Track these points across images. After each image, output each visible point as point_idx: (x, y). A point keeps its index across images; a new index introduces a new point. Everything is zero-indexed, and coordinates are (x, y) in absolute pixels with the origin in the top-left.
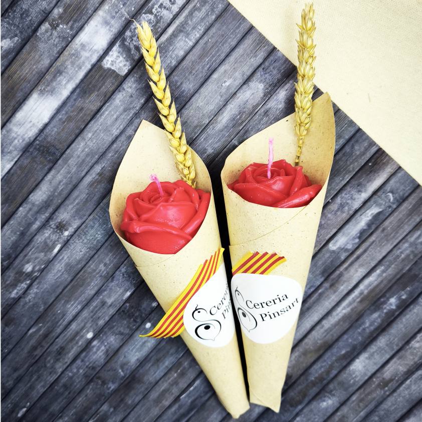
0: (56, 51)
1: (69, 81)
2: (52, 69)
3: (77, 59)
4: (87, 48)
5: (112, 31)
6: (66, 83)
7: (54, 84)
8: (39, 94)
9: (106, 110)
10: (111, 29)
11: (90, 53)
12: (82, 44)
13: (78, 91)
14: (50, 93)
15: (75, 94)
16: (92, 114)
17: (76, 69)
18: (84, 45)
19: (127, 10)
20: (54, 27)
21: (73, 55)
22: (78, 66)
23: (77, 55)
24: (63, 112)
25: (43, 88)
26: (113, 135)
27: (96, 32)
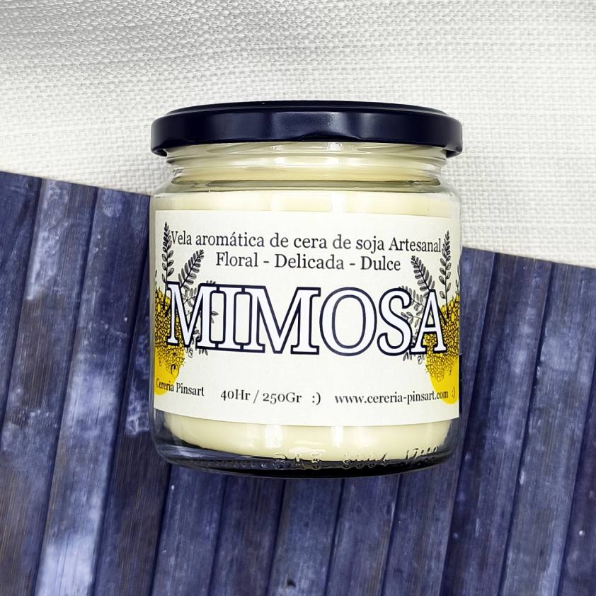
0: (44, 457)
1: (90, 493)
2: (54, 490)
3: (83, 449)
4: (90, 422)
5: (113, 372)
6: (88, 499)
7: (70, 511)
8: (56, 542)
9: (175, 503)
10: (111, 370)
11: (99, 427)
12: (78, 422)
13: (112, 500)
14: (72, 530)
15: (112, 506)
16: (156, 522)
17: (92, 466)
18: (82, 421)
19: (118, 327)
20: (22, 423)
21: (74, 446)
22: (90, 460)
23: (80, 444)
24: (109, 549)
25: (56, 529)
26: (208, 537)
27: (90, 390)
